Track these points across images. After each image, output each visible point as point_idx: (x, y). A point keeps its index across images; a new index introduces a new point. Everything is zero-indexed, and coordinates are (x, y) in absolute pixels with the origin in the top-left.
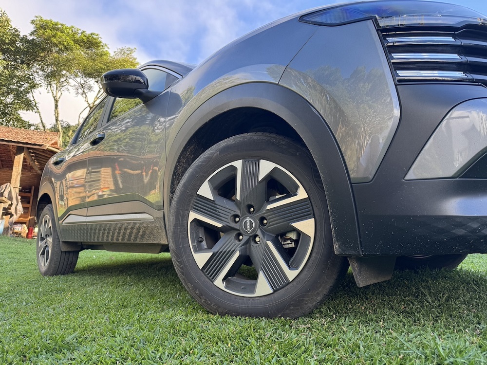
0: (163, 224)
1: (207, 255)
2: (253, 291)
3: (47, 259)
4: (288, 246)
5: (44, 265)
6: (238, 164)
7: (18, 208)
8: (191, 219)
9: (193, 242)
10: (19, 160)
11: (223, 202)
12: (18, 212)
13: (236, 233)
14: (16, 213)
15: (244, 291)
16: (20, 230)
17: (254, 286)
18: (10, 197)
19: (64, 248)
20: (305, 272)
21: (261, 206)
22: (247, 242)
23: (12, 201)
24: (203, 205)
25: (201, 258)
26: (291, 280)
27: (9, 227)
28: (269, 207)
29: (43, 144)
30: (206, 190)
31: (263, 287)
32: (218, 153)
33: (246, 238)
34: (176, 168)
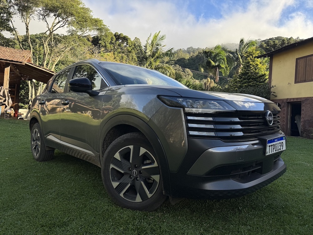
0: (99, 159)
1: (118, 183)
2: (135, 200)
3: (38, 152)
4: (150, 182)
5: (36, 155)
6: (131, 147)
7: (9, 102)
8: (111, 168)
9: (112, 177)
10: (7, 70)
11: (125, 162)
12: (10, 104)
13: (129, 175)
14: (8, 105)
15: (132, 199)
16: (10, 112)
17: (135, 198)
18: (4, 95)
19: (47, 149)
20: (154, 195)
21: (140, 166)
22: (134, 180)
23: (5, 98)
24: (116, 162)
25: (115, 184)
26: (149, 198)
27: (4, 113)
28: (143, 168)
29: (22, 61)
30: (117, 156)
31: (138, 199)
32: (123, 141)
33: (133, 178)
34: (105, 138)
